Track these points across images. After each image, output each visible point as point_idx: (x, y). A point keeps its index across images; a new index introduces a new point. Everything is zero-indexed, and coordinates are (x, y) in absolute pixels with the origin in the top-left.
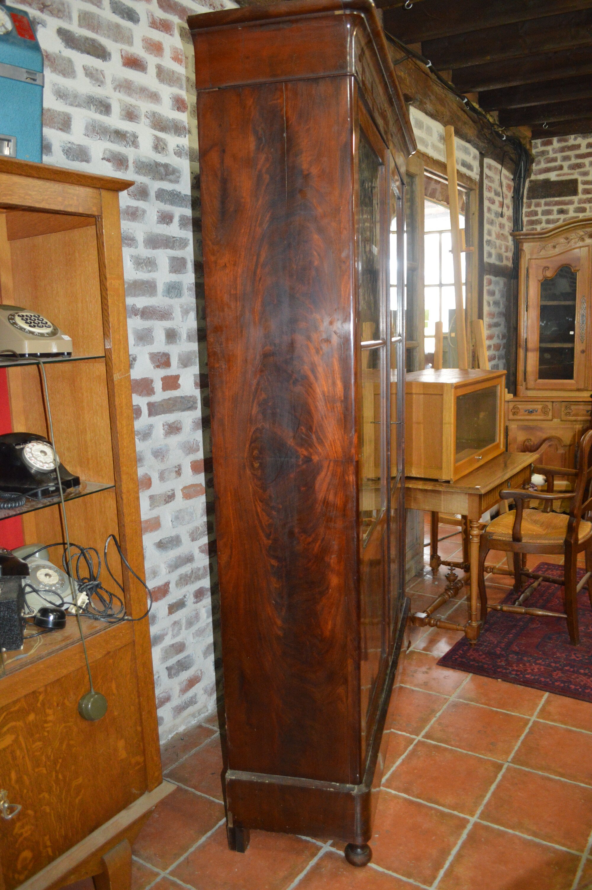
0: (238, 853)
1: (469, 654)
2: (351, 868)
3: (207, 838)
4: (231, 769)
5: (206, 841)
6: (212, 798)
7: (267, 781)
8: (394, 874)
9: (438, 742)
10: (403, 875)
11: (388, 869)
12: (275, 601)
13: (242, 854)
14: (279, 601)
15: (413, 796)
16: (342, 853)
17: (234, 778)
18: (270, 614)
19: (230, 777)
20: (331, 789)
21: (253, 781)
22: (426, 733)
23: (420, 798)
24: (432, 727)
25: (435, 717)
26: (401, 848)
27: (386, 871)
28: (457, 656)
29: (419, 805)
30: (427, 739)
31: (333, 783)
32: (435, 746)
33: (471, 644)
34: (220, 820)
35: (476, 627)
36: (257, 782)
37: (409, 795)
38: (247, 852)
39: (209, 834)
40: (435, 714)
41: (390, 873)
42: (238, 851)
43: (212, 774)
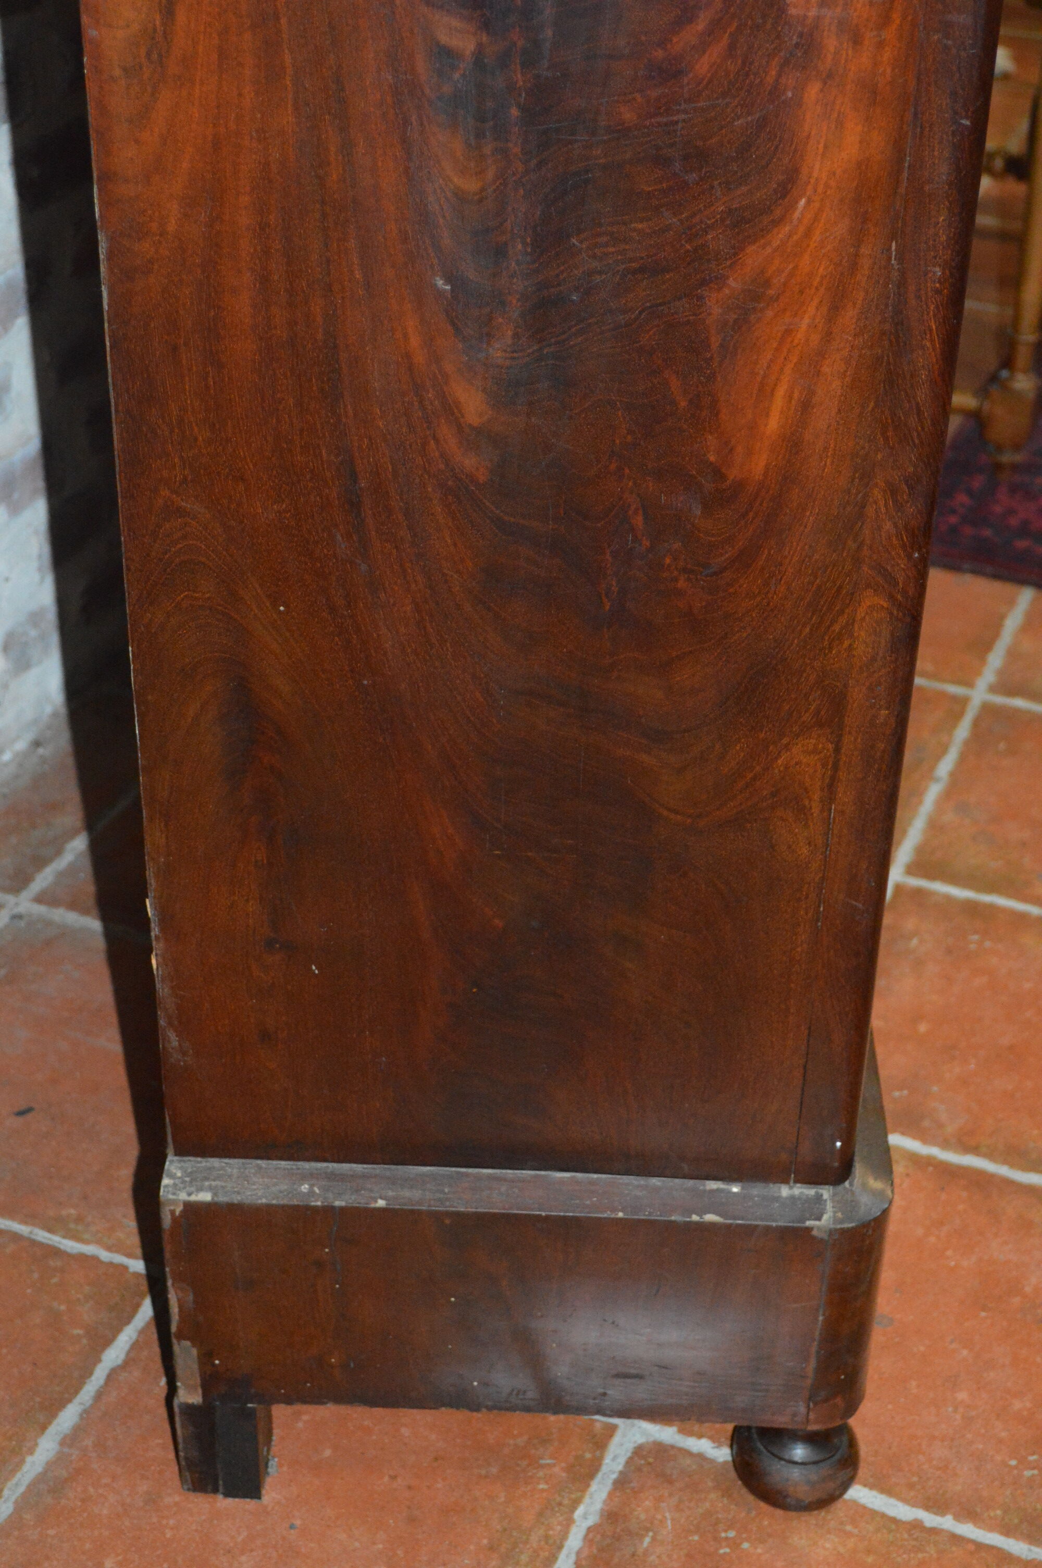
0: (223, 1503)
1: (998, 509)
2: (769, 1517)
3: (62, 1443)
4: (181, 1152)
5: (59, 1460)
6: (42, 1235)
7: (381, 1203)
8: (968, 1530)
9: (979, 889)
10: (1007, 1531)
11: (936, 1505)
12: (448, 279)
13: (249, 1504)
14: (471, 274)
15: (945, 1145)
16: (723, 1454)
17: (205, 1197)
18: (420, 358)
19: (183, 1196)
20: (710, 1217)
21: (308, 1208)
22: (920, 850)
23: (975, 1150)
24: (934, 826)
25: (937, 780)
26: (962, 1396)
27: (930, 1519)
28: (953, 520)
29: (980, 1180)
30: (930, 876)
31: (712, 1185)
32: (971, 908)
33: (998, 467)
34: (108, 1342)
35: (1031, 395)
36: (329, 1210)
37: (925, 1141)
38: (271, 1494)
39: (68, 1417)
40: (932, 768)
41: (947, 1523)
42: (230, 1493)
43: (21, 1113)
